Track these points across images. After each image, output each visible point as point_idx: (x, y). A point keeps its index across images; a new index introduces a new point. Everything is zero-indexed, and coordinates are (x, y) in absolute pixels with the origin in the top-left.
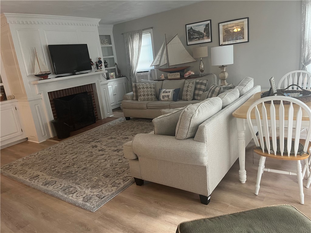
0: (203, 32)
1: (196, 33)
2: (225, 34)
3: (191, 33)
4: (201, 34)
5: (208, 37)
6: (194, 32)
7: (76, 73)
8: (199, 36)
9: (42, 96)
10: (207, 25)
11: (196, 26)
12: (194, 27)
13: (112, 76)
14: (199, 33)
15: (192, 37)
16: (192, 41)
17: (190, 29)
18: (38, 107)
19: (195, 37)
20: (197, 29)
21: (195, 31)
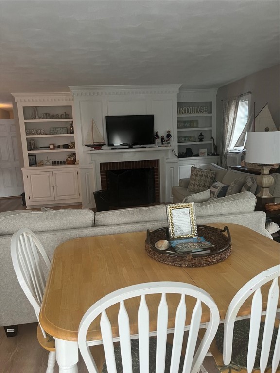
7: (134, 146)
9: (93, 165)
13: (203, 153)
18: (88, 175)
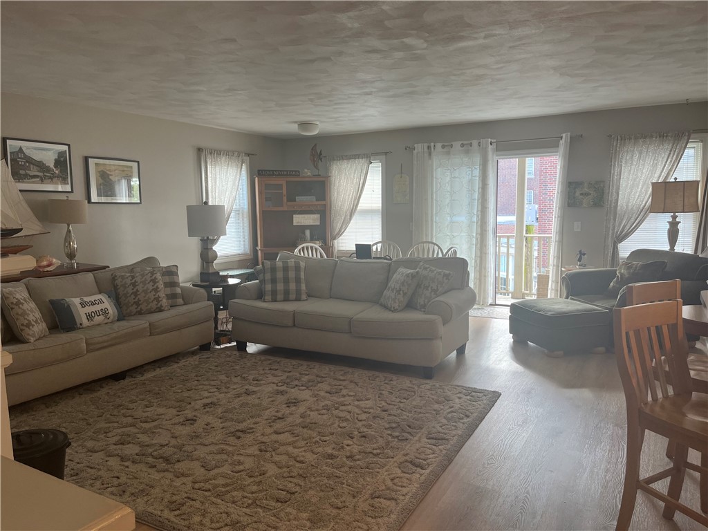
0: (52, 166)
1: (33, 164)
2: (101, 181)
3: (22, 162)
4: (48, 169)
5: (64, 181)
6: (27, 162)
8: (41, 174)
10: (62, 154)
11: (35, 149)
12: (28, 148)
14: (40, 165)
15: (22, 172)
16: (23, 182)
17: (17, 153)
19: (32, 173)
20: (37, 156)
21: (30, 161)
